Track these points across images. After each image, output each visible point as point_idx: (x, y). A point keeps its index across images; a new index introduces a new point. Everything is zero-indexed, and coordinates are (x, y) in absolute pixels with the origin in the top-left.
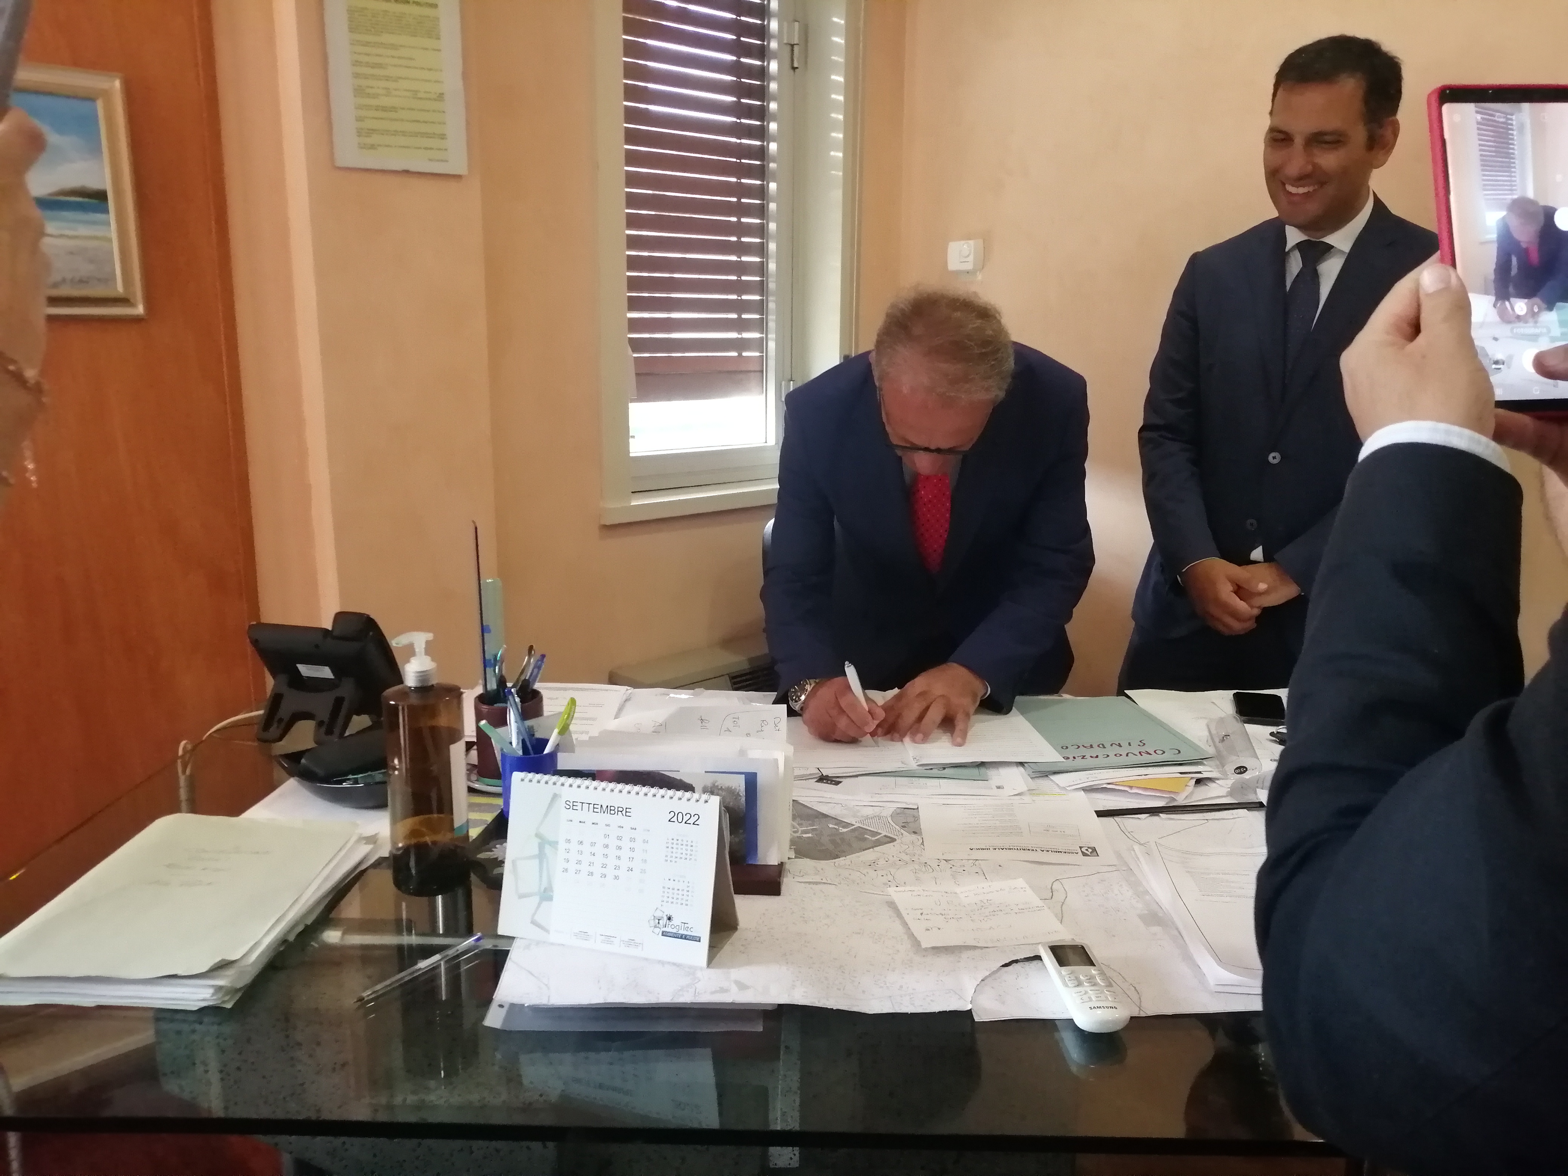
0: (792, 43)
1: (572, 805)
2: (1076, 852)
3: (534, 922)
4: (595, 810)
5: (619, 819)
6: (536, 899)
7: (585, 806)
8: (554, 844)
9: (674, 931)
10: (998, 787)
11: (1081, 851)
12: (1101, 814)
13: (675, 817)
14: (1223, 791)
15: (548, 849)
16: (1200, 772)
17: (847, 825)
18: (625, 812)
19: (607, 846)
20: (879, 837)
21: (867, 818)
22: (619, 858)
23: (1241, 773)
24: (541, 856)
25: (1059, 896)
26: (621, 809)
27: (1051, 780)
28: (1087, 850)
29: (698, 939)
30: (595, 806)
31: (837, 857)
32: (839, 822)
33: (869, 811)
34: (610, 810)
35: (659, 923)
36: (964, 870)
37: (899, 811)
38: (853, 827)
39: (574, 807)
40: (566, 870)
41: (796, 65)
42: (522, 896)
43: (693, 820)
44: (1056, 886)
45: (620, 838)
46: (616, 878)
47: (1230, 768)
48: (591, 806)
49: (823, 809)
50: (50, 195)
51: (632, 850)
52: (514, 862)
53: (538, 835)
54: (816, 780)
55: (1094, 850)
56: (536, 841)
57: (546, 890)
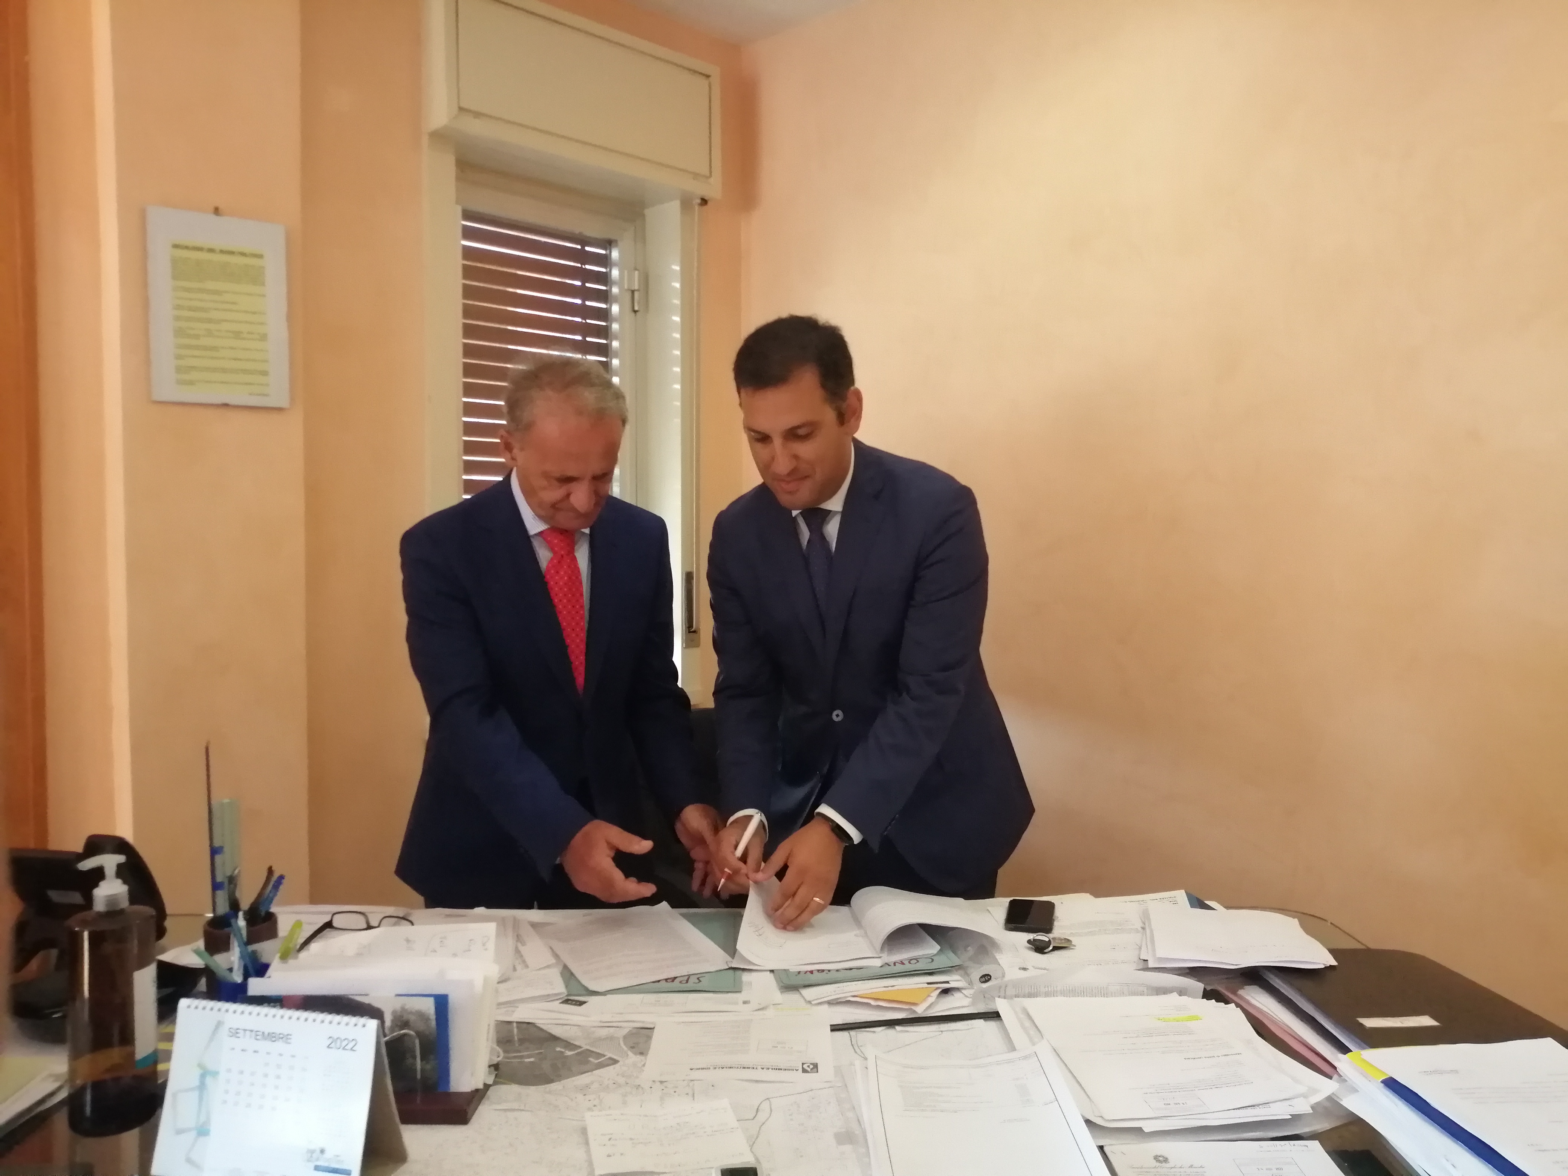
0: (633, 289)
1: (234, 1033)
2: (797, 1069)
3: (189, 1161)
4: (258, 1037)
5: (279, 1046)
6: (193, 1134)
7: (247, 1033)
8: (215, 1074)
9: (326, 1164)
10: (745, 1002)
11: (803, 1067)
12: (835, 1028)
13: (333, 1043)
14: (966, 1002)
15: (208, 1080)
16: (948, 982)
17: (574, 1047)
18: (285, 1038)
19: (266, 1075)
20: (603, 1059)
21: (600, 1039)
22: (277, 1087)
23: (986, 981)
25: (762, 1117)
26: (281, 1036)
27: (801, 994)
28: (809, 1066)
30: (258, 1033)
31: (549, 1081)
32: (568, 1045)
33: (604, 1032)
34: (272, 1037)
35: (311, 1157)
36: (675, 1092)
37: (635, 1031)
38: (579, 1050)
39: (238, 1035)
40: (224, 1102)
41: (636, 308)
42: (179, 1132)
43: (350, 1046)
44: (765, 1106)
45: (279, 1067)
47: (976, 976)
48: (253, 1033)
49: (556, 1031)
51: (291, 1078)
52: (174, 1095)
53: (200, 1066)
54: (560, 1001)
55: (816, 1066)
56: (198, 1072)
57: (203, 1124)
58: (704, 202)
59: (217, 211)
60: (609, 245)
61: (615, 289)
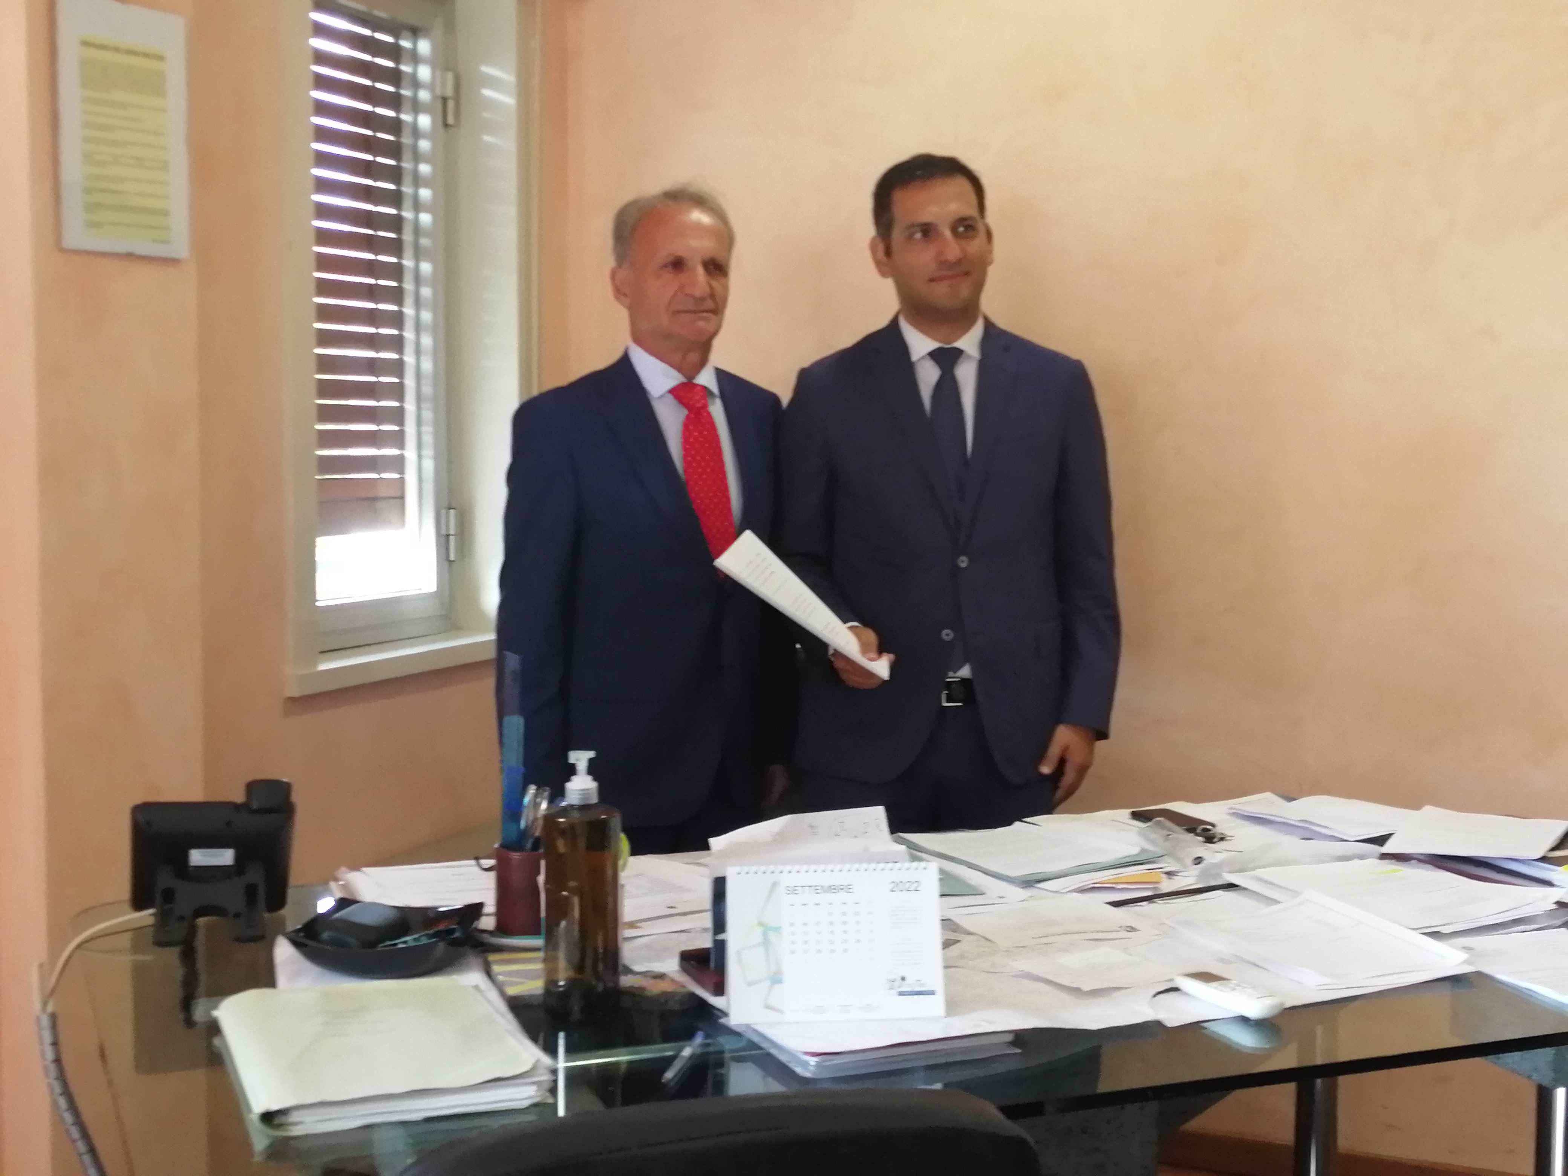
0: (445, 96)
1: (793, 890)
2: (1120, 930)
3: (768, 1007)
4: (818, 891)
5: (842, 896)
6: (766, 984)
7: (807, 889)
8: (778, 930)
9: (909, 989)
11: (1124, 929)
12: (1114, 905)
13: (896, 887)
14: (1193, 879)
15: (772, 935)
18: (847, 888)
19: (831, 923)
22: (845, 932)
23: (1199, 863)
24: (766, 943)
26: (842, 887)
28: (1127, 928)
29: (931, 993)
30: (817, 888)
34: (832, 889)
35: (894, 984)
39: (796, 892)
40: (793, 952)
42: (750, 984)
43: (914, 887)
45: (844, 914)
46: (845, 951)
47: (1189, 861)
48: (813, 889)
51: (858, 923)
52: (738, 953)
53: (761, 924)
55: (1132, 927)
56: (760, 930)
57: (775, 974)
60: (415, 32)
61: (424, 95)
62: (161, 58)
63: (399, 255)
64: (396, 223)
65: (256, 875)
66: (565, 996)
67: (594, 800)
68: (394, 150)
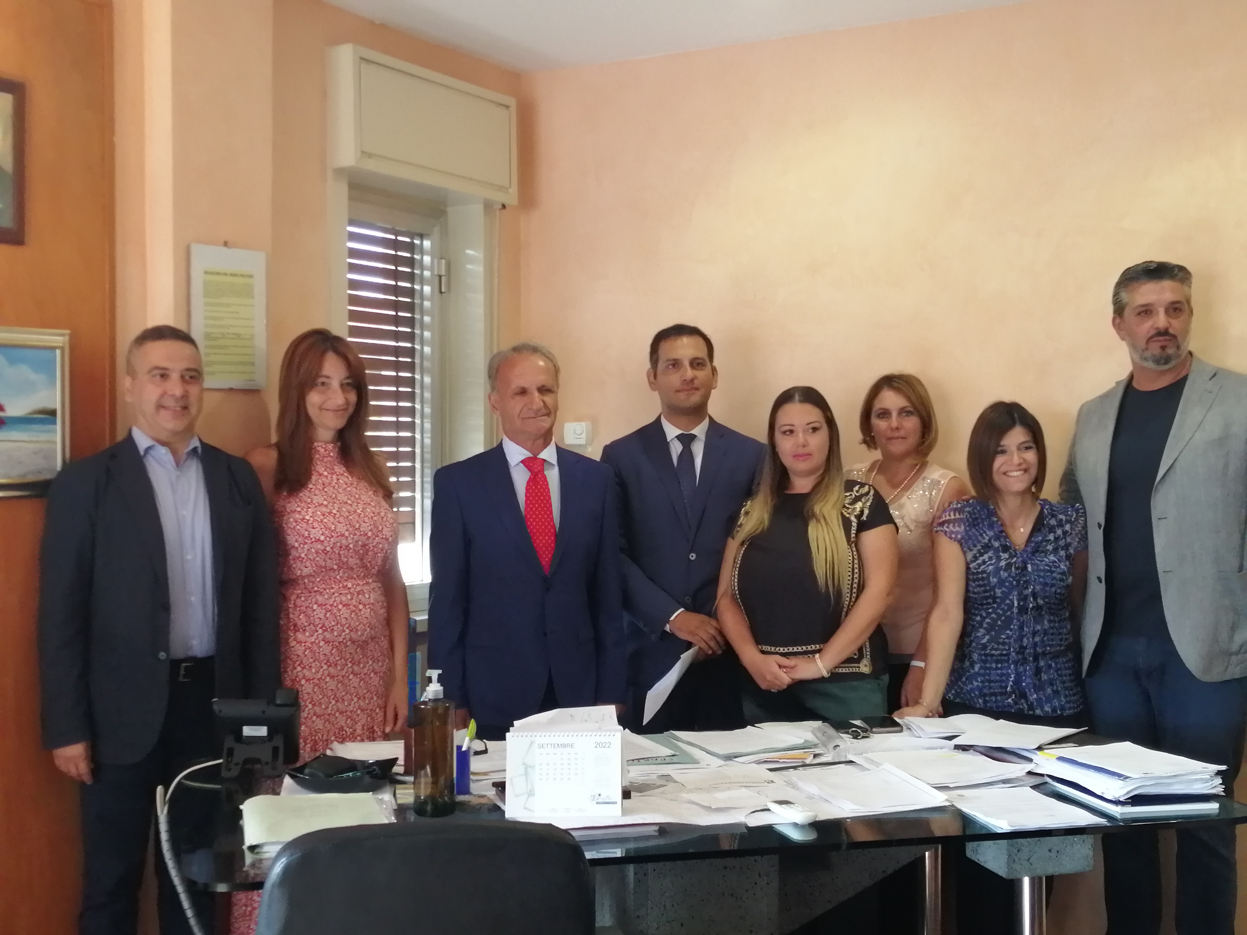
0: (440, 274)
2: (765, 782)
3: (525, 808)
4: (556, 747)
5: (568, 749)
6: (526, 796)
7: (549, 746)
8: (533, 767)
9: (603, 801)
11: (768, 781)
12: (771, 770)
13: (598, 745)
15: (529, 770)
16: (815, 751)
18: (572, 746)
19: (562, 764)
22: (569, 769)
23: (837, 749)
24: (526, 774)
26: (568, 745)
27: (734, 761)
29: (615, 803)
30: (555, 745)
34: (564, 746)
35: (594, 798)
39: (543, 747)
40: (541, 779)
41: (443, 290)
42: (517, 796)
43: (607, 745)
45: (569, 759)
46: (569, 779)
47: (830, 747)
48: (553, 745)
50: (26, 414)
51: (576, 764)
52: (511, 779)
53: (524, 764)
55: (773, 781)
56: (523, 767)
57: (530, 791)
58: (504, 206)
59: (226, 244)
60: (422, 236)
61: (427, 273)
62: (251, 276)
63: (413, 372)
64: (411, 352)
65: (279, 741)
66: (425, 802)
67: (441, 696)
68: (410, 307)
